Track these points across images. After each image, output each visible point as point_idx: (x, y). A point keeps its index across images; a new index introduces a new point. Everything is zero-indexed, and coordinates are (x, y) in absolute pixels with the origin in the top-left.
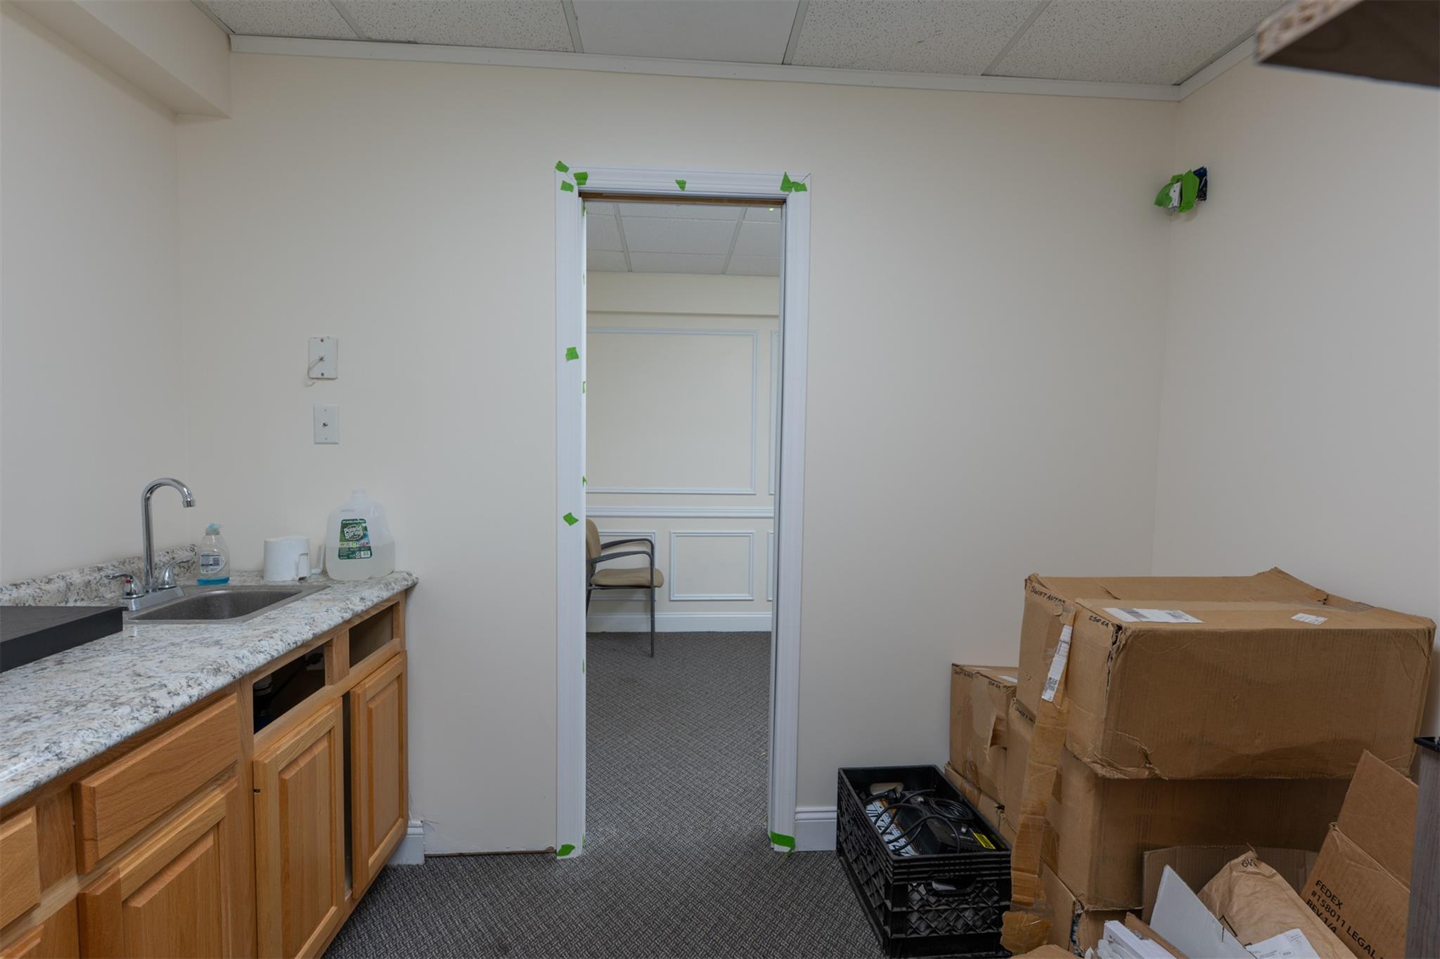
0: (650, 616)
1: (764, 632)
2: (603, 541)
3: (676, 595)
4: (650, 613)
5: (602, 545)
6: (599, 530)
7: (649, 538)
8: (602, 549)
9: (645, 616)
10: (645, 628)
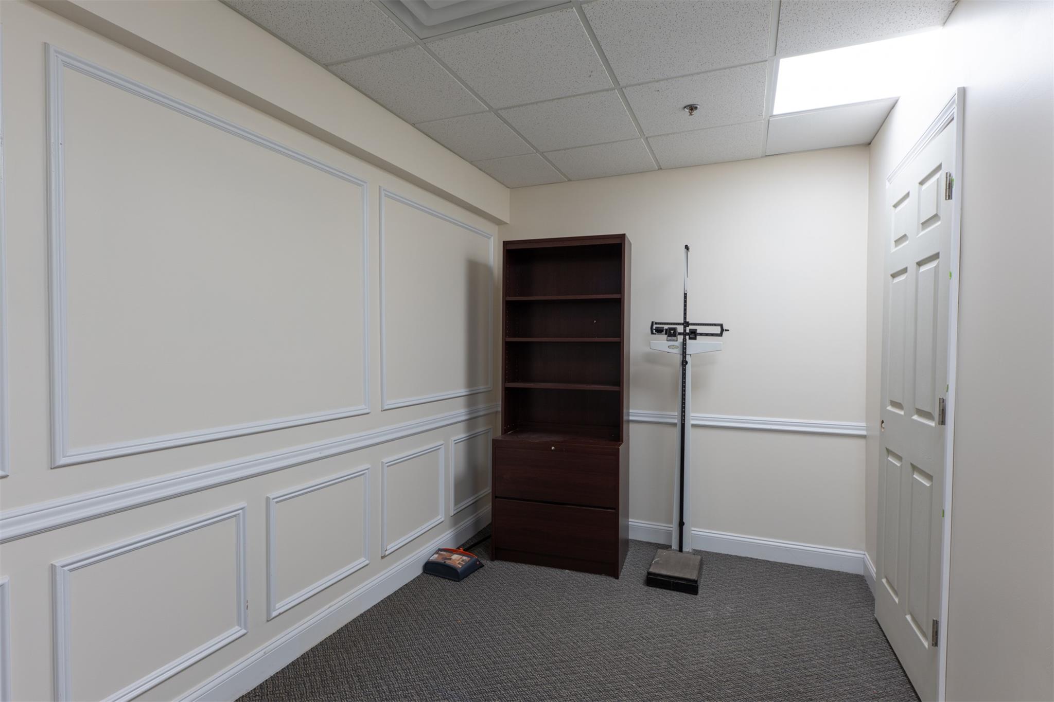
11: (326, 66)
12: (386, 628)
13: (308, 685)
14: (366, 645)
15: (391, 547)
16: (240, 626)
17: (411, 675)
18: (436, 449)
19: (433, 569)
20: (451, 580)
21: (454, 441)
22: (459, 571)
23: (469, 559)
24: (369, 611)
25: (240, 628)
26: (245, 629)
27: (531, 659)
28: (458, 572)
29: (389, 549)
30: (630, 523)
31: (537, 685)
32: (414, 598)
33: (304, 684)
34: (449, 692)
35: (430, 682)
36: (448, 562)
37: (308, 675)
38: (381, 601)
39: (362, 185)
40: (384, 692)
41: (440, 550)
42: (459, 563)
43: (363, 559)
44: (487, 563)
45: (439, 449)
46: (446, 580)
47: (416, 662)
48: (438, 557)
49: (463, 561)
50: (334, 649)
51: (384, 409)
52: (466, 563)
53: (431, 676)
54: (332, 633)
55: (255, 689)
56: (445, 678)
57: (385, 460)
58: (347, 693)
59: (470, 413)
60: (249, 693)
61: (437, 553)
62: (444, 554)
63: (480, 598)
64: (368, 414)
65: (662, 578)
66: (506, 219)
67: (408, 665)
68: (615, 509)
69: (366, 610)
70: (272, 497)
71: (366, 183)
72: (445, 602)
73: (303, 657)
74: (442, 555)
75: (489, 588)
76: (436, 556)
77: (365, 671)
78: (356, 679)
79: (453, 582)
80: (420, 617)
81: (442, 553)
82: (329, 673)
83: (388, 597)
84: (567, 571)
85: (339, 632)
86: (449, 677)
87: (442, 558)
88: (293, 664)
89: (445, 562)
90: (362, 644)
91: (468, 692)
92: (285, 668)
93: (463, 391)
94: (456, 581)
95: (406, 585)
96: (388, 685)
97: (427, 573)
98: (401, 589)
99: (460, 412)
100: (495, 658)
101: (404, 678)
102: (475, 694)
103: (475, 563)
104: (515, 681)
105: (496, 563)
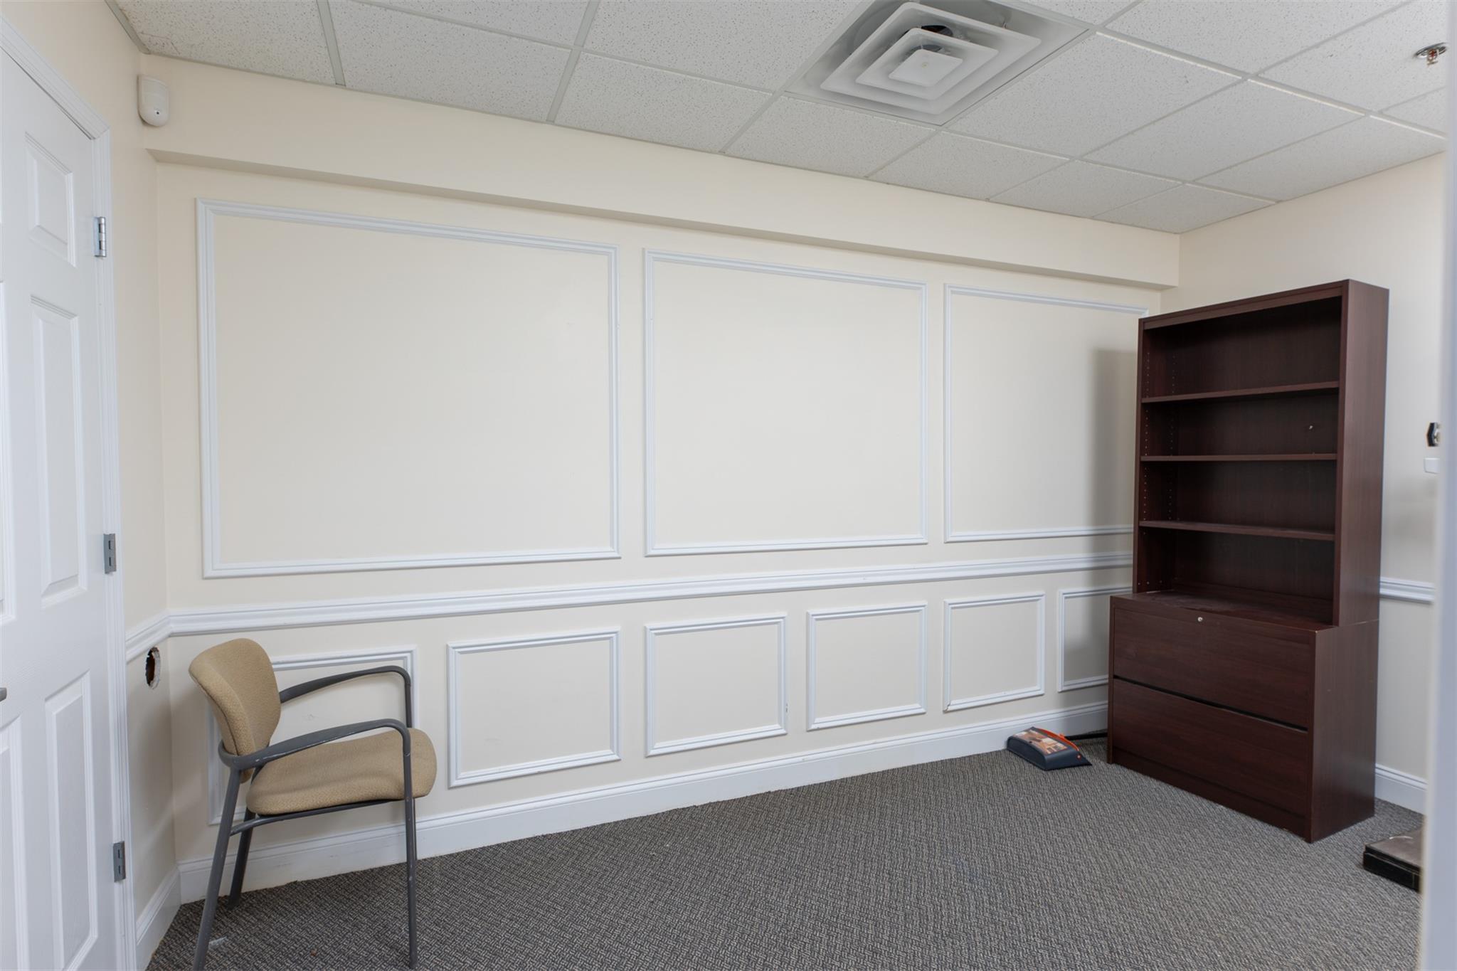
0: (404, 829)
1: (643, 819)
2: (285, 681)
3: (462, 775)
4: (404, 823)
5: (281, 693)
6: (272, 659)
7: (399, 664)
8: (283, 701)
9: (393, 831)
10: (394, 855)
11: (866, 178)
12: (932, 785)
13: (835, 802)
14: (903, 791)
15: (956, 703)
16: (781, 725)
17: (932, 832)
18: (1034, 600)
19: (1018, 747)
20: (1036, 766)
21: (1064, 594)
22: (1046, 757)
23: (1065, 747)
24: (923, 765)
25: (780, 727)
26: (785, 729)
27: (1083, 873)
28: (1044, 758)
29: (953, 705)
30: (1377, 771)
31: (1071, 897)
32: (979, 769)
33: (832, 800)
34: (962, 860)
35: (948, 844)
36: (1035, 744)
37: (838, 795)
38: (942, 761)
39: (919, 288)
40: (897, 834)
41: (1033, 729)
42: (1049, 749)
43: (917, 705)
44: (1099, 764)
45: (1038, 600)
46: (1031, 765)
47: (944, 823)
48: (1026, 735)
49: (1056, 747)
50: (872, 785)
51: (948, 540)
52: (1060, 751)
53: (952, 840)
54: (876, 771)
55: (793, 789)
56: (965, 848)
57: (949, 601)
58: (864, 821)
59: (1096, 560)
60: (787, 790)
61: (1027, 731)
62: (1035, 735)
63: (1061, 794)
64: (926, 544)
65: (1395, 865)
66: (1173, 281)
67: (934, 822)
68: (1305, 729)
69: (921, 763)
70: (811, 613)
71: (924, 284)
72: (1013, 784)
73: (842, 780)
74: (1032, 734)
75: (1082, 789)
76: (1024, 733)
77: (889, 811)
78: (878, 814)
79: (1037, 769)
80: (974, 789)
81: (1034, 732)
82: (857, 800)
83: (951, 760)
84: (1222, 807)
85: (883, 772)
86: (971, 849)
87: (1030, 738)
88: (831, 782)
89: (1031, 742)
90: (900, 789)
91: (982, 869)
92: (822, 783)
93: (1083, 528)
94: (1042, 769)
95: (978, 755)
96: (904, 831)
97: (1010, 751)
98: (970, 757)
99: (1079, 556)
100: (1036, 853)
101: (923, 831)
102: (989, 873)
103: (1074, 756)
104: (1045, 882)
105: (1114, 767)
